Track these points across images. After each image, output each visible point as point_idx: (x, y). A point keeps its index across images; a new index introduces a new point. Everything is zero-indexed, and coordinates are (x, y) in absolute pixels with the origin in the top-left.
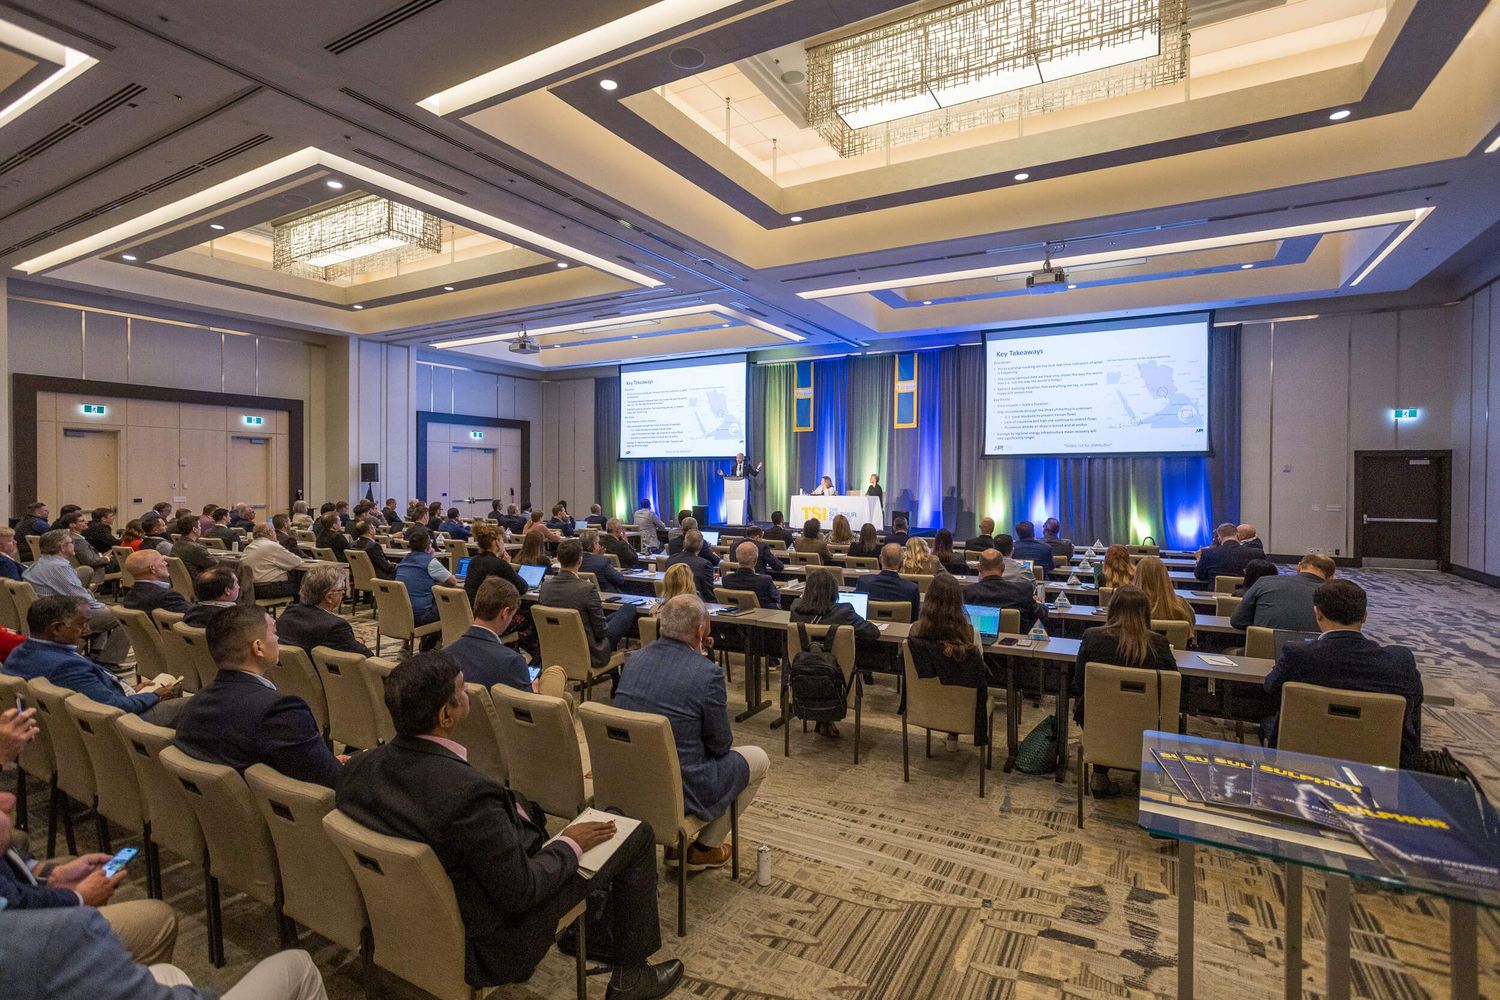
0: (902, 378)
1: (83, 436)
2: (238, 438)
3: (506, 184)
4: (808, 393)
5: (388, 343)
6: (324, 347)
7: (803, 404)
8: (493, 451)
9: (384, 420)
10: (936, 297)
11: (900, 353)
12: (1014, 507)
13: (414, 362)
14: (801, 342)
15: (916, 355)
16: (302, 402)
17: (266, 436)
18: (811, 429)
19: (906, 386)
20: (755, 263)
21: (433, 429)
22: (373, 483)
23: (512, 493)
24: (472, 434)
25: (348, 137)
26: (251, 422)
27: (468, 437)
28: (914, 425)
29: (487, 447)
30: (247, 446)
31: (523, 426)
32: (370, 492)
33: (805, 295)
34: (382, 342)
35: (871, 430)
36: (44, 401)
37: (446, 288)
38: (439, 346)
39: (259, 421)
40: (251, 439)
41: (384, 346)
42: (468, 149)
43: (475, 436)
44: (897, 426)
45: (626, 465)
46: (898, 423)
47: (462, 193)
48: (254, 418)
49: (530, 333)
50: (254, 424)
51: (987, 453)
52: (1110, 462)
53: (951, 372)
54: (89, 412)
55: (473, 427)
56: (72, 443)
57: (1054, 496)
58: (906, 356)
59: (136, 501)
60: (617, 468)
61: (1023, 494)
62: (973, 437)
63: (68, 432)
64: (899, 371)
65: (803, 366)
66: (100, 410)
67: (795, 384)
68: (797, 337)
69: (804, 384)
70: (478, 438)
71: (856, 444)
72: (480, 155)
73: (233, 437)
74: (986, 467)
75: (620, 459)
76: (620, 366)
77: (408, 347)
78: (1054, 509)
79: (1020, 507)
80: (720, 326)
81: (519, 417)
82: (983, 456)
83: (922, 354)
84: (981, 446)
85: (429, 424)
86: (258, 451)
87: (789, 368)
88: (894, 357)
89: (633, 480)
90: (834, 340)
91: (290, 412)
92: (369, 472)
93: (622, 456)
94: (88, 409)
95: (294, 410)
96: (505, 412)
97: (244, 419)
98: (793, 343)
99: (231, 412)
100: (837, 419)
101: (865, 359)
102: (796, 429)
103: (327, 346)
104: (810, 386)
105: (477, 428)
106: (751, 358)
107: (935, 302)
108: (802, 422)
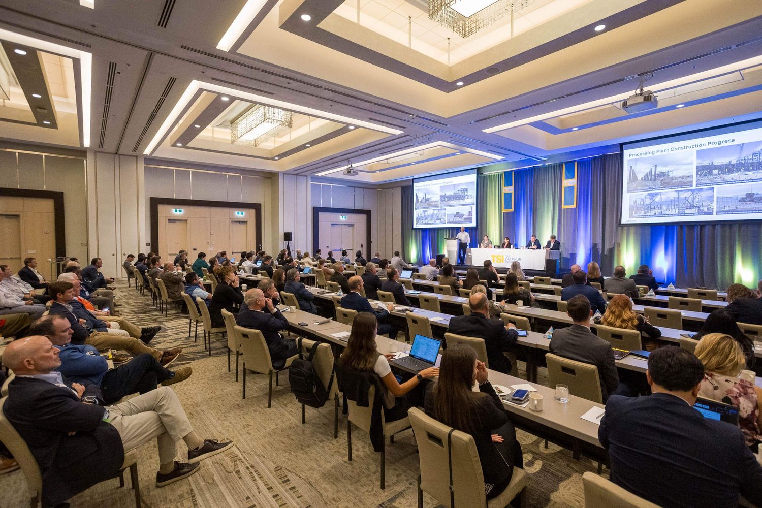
0: (567, 178)
1: (175, 222)
2: (235, 222)
3: (287, 85)
4: (510, 189)
5: (297, 174)
6: (271, 178)
7: (508, 196)
8: (352, 225)
9: (295, 212)
10: (579, 125)
11: (566, 163)
12: (642, 257)
13: (310, 183)
14: (502, 160)
15: (576, 163)
16: (260, 204)
17: (246, 220)
18: (512, 210)
19: (570, 183)
20: (445, 114)
21: (321, 215)
22: (290, 242)
23: (362, 246)
24: (341, 217)
25: (203, 72)
26: (240, 214)
27: (339, 218)
28: (574, 206)
29: (349, 223)
30: (238, 224)
31: (368, 213)
32: (288, 246)
33: (488, 131)
34: (294, 174)
35: (548, 210)
36: (161, 208)
37: (307, 145)
38: (320, 174)
39: (242, 214)
40: (241, 222)
41: (295, 176)
42: (258, 69)
43: (343, 218)
44: (564, 207)
45: (416, 232)
46: (564, 205)
47: (272, 94)
48: (240, 212)
49: (354, 165)
50: (240, 215)
51: (622, 222)
52: (718, 227)
53: (599, 171)
54: (177, 212)
55: (341, 214)
56: (172, 225)
57: (673, 250)
58: (570, 165)
59: (194, 249)
60: (412, 234)
61: (648, 249)
62: (613, 212)
63: (170, 221)
64: (565, 173)
65: (508, 174)
66: (181, 211)
67: (504, 185)
68: (499, 158)
69: (508, 184)
70: (344, 219)
71: (538, 218)
72: (263, 71)
73: (232, 221)
74: (622, 233)
75: (413, 229)
76: (413, 179)
77: (307, 176)
78: (672, 259)
79: (646, 257)
80: (454, 154)
81: (366, 208)
82: (620, 224)
83: (579, 163)
84: (619, 217)
85: (319, 213)
86: (243, 226)
87: (499, 176)
88: (562, 165)
89: (419, 239)
90: (523, 158)
91: (256, 209)
92: (288, 236)
93: (414, 227)
94: (176, 211)
95: (257, 208)
96: (358, 206)
97: (236, 213)
98: (497, 161)
99: (231, 210)
100: (527, 203)
101: (545, 168)
102: (504, 211)
103: (270, 177)
104: (512, 185)
105: (344, 214)
106: (479, 171)
107: (580, 128)
108: (507, 206)
